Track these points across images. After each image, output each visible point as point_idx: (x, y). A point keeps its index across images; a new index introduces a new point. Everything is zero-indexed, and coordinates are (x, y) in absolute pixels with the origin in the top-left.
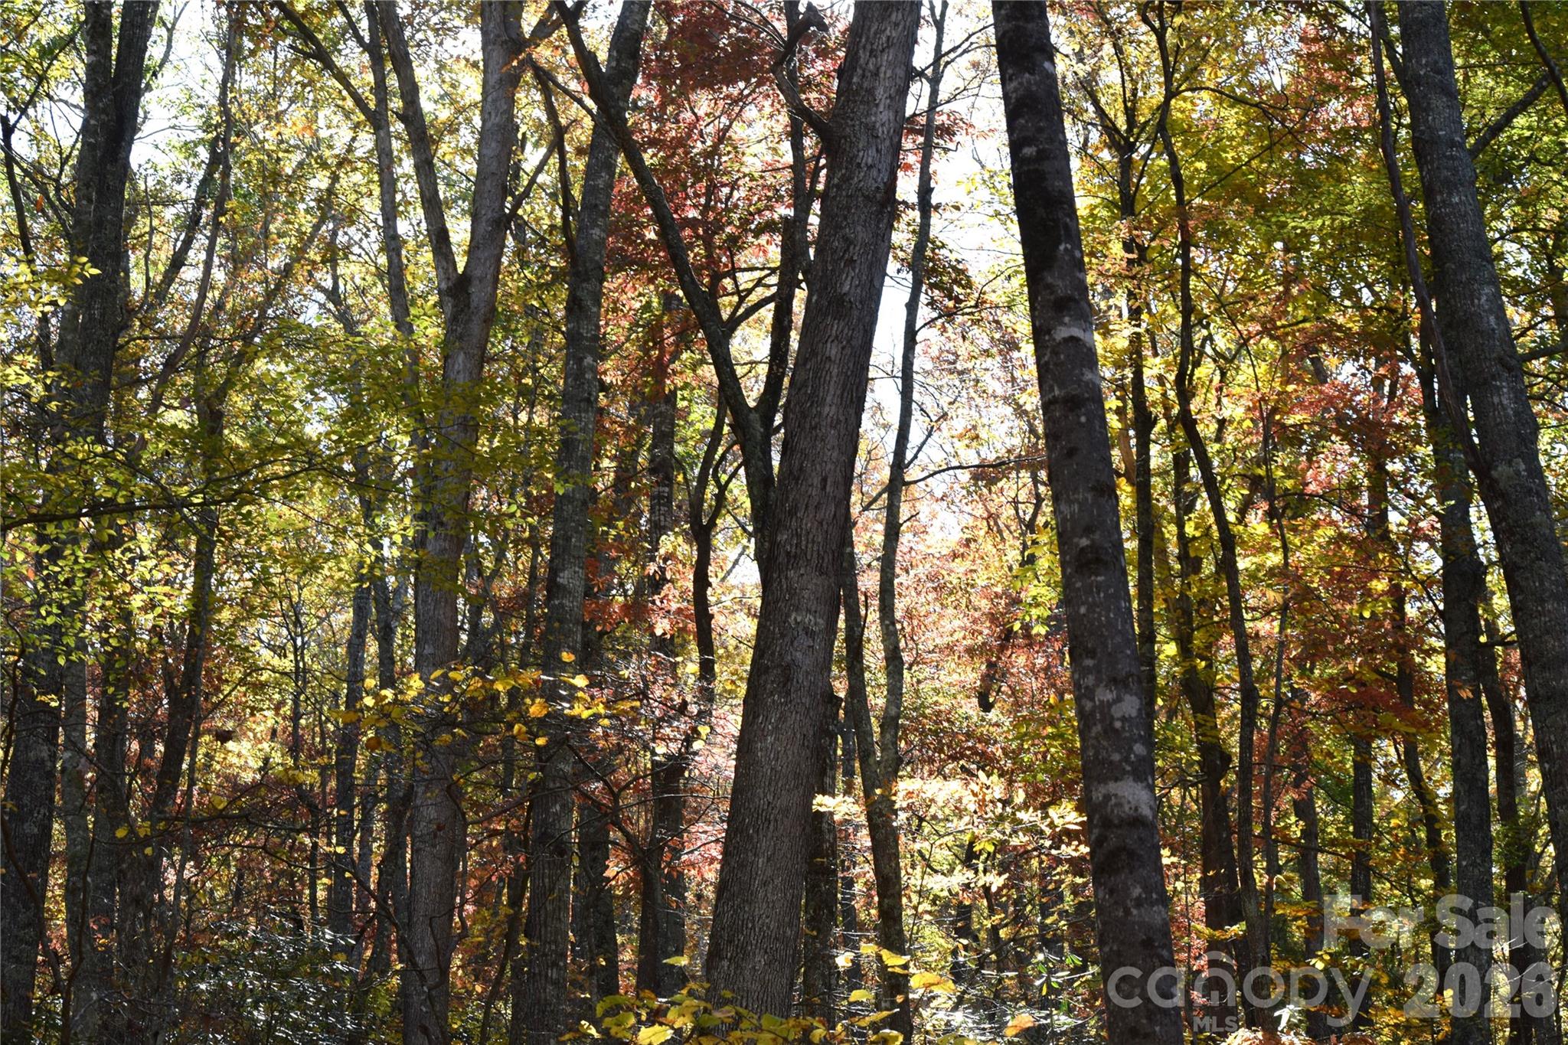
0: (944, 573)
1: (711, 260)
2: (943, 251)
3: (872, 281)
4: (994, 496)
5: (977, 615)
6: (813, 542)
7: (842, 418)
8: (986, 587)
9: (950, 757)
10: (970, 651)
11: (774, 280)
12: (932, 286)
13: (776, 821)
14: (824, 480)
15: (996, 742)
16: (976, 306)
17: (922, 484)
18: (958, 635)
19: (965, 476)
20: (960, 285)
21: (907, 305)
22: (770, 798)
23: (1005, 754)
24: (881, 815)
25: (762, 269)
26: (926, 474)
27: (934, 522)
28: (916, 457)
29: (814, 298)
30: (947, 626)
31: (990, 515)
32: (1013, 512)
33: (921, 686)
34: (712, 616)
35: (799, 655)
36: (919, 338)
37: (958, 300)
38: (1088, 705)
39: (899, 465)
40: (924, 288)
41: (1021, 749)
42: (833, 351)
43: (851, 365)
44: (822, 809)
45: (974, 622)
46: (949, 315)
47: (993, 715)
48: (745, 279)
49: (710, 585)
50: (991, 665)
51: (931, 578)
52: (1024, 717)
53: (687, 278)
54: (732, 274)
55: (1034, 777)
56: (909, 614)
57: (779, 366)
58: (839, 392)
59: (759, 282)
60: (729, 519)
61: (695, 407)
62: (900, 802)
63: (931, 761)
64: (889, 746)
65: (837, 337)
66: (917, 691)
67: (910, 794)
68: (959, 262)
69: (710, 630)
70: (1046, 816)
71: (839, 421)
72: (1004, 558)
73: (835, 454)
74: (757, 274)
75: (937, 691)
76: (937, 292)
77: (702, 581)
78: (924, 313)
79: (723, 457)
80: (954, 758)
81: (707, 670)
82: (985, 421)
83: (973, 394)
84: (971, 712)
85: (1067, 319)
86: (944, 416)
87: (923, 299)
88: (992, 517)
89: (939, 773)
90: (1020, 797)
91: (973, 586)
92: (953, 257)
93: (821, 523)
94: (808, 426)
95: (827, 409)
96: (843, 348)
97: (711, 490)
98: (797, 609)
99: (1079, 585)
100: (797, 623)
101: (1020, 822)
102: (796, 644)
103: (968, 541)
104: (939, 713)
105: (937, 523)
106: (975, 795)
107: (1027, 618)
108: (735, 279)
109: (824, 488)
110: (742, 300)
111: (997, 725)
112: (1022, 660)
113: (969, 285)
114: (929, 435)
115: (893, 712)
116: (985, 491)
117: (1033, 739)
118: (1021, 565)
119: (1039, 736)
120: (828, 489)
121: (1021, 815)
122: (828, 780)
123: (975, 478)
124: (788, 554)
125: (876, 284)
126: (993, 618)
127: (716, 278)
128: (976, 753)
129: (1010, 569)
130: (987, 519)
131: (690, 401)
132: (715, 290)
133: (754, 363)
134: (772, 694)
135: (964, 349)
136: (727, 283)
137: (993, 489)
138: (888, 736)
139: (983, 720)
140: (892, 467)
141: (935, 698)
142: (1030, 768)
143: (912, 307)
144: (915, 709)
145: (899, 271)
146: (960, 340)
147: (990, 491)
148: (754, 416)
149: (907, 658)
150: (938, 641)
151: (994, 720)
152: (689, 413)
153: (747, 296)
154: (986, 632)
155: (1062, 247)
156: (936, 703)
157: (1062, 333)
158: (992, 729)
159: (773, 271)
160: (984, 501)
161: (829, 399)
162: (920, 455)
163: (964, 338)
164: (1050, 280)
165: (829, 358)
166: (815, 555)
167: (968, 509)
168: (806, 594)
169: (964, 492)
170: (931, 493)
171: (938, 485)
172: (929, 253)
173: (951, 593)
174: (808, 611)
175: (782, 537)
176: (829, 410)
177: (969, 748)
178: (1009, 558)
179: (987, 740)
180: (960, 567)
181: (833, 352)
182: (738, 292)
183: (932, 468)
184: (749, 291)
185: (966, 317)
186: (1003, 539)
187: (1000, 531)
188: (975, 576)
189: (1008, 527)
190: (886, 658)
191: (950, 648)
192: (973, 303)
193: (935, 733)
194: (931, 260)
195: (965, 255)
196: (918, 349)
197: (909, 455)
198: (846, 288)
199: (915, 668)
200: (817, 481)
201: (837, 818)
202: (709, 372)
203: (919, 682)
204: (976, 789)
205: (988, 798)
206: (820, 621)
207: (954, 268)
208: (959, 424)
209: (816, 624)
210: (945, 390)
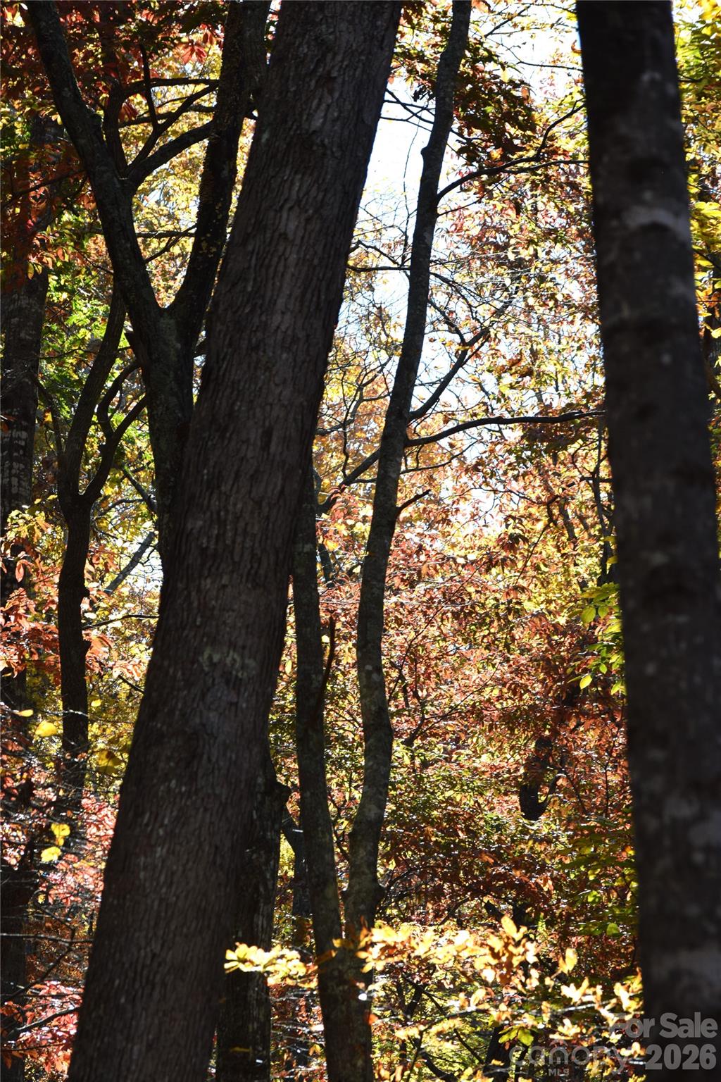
0: (471, 589)
1: (114, 66)
2: (490, 66)
3: (360, 111)
4: (562, 469)
5: (523, 660)
6: (245, 531)
7: (301, 335)
8: (540, 615)
9: (467, 889)
10: (510, 719)
11: (210, 100)
12: (470, 123)
13: (164, 984)
14: (268, 434)
15: (544, 868)
16: (536, 158)
17: (444, 442)
18: (492, 693)
19: (514, 434)
20: (515, 123)
21: (424, 152)
22: (156, 946)
23: (557, 886)
24: (342, 981)
25: (196, 82)
26: (451, 425)
27: (462, 505)
28: (435, 398)
29: (265, 136)
30: (473, 675)
31: (553, 499)
32: (590, 494)
33: (430, 771)
34: (88, 645)
35: (213, 716)
36: (442, 206)
37: (508, 147)
38: (652, 824)
39: (400, 412)
40: (456, 125)
41: (583, 883)
42: (291, 224)
43: (320, 249)
44: (246, 968)
45: (517, 672)
46: (494, 171)
47: (543, 825)
48: (166, 99)
49: (86, 593)
50: (543, 743)
51: (449, 597)
52: (591, 829)
53: (67, 93)
54: (145, 88)
55: (604, 927)
56: (412, 654)
57: (211, 243)
58: (297, 292)
59: (188, 104)
60: (127, 486)
61: (79, 303)
62: (373, 960)
63: (438, 893)
64: (363, 868)
65: (299, 201)
66: (419, 781)
67: (389, 950)
68: (516, 86)
69: (82, 666)
70: (608, 994)
71: (295, 339)
72: (573, 569)
73: (287, 393)
74: (190, 90)
75: (451, 782)
76: (477, 133)
77: (72, 587)
78: (452, 166)
79: (117, 384)
80: (477, 893)
81: (75, 732)
82: (553, 344)
83: (531, 301)
84: (505, 818)
85: (648, 195)
86: (484, 334)
87: (453, 141)
88: (555, 503)
89: (451, 915)
90: (569, 962)
91: (517, 613)
92: (505, 76)
93: (259, 503)
94: (244, 344)
95: (277, 318)
96: (308, 220)
97: (95, 437)
98: (214, 642)
99: (646, 628)
100: (213, 665)
101: (566, 1002)
102: (209, 698)
103: (515, 539)
104: (452, 818)
105: (466, 507)
106: (496, 955)
107: (604, 669)
108: (148, 97)
109: (266, 446)
110: (159, 131)
111: (548, 840)
112: (592, 737)
113: (529, 125)
114: (461, 362)
115: (372, 813)
116: (547, 460)
117: (604, 865)
118: (600, 582)
119: (614, 861)
120: (273, 448)
121: (569, 991)
122: (260, 921)
123: (531, 436)
124: (203, 551)
125: (367, 118)
126: (548, 665)
127: (119, 93)
128: (511, 885)
129: (583, 585)
130: (548, 505)
131: (72, 293)
132: (117, 114)
133: (174, 236)
134: (166, 778)
135: (517, 225)
136: (138, 102)
137: (562, 455)
138: (362, 853)
139: (525, 831)
140: (389, 414)
141: (448, 794)
142: (597, 911)
143: (433, 156)
144: (414, 810)
145: (416, 97)
146: (512, 213)
147: (555, 458)
148: (167, 323)
149: (403, 724)
150: (458, 700)
151: (545, 831)
152: (71, 312)
153: (168, 124)
154: (538, 687)
155: (646, 77)
156: (450, 801)
157: (640, 217)
158: (539, 848)
159: (212, 86)
160: (544, 474)
161: (281, 302)
162: (445, 396)
163: (518, 209)
164: (623, 129)
165: (284, 236)
166: (247, 556)
167: (515, 486)
168: (230, 618)
169: (512, 458)
170: (461, 457)
171: (472, 446)
172: (464, 68)
173: (482, 623)
174: (232, 645)
175: (196, 524)
176: (281, 321)
177: (500, 877)
178: (581, 570)
179: (533, 866)
180: (498, 579)
181: (292, 226)
182: (153, 117)
183: (462, 418)
184: (172, 118)
185: (523, 176)
186: (573, 539)
187: (569, 526)
188: (523, 597)
189: (582, 519)
190: (365, 726)
191: (476, 713)
192: (532, 153)
193: (446, 849)
194: (470, 79)
195: (527, 74)
196: (443, 223)
197: (420, 396)
198: (318, 122)
199: (417, 742)
200: (255, 435)
201: (271, 981)
202: (97, 245)
203: (425, 764)
204: (498, 944)
205: (516, 961)
206: (251, 663)
207: (507, 95)
208: (508, 348)
209: (243, 667)
210: (487, 292)
